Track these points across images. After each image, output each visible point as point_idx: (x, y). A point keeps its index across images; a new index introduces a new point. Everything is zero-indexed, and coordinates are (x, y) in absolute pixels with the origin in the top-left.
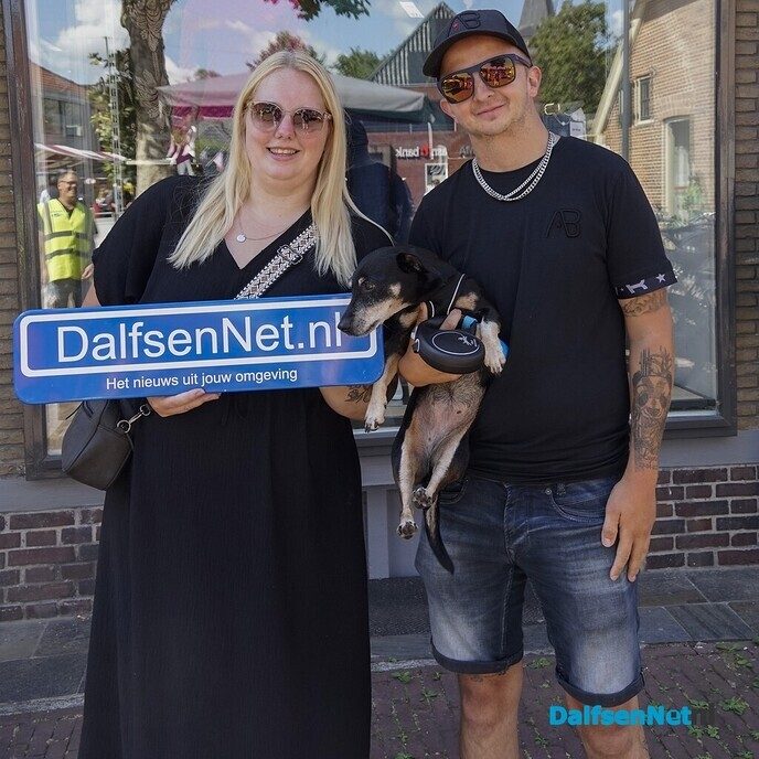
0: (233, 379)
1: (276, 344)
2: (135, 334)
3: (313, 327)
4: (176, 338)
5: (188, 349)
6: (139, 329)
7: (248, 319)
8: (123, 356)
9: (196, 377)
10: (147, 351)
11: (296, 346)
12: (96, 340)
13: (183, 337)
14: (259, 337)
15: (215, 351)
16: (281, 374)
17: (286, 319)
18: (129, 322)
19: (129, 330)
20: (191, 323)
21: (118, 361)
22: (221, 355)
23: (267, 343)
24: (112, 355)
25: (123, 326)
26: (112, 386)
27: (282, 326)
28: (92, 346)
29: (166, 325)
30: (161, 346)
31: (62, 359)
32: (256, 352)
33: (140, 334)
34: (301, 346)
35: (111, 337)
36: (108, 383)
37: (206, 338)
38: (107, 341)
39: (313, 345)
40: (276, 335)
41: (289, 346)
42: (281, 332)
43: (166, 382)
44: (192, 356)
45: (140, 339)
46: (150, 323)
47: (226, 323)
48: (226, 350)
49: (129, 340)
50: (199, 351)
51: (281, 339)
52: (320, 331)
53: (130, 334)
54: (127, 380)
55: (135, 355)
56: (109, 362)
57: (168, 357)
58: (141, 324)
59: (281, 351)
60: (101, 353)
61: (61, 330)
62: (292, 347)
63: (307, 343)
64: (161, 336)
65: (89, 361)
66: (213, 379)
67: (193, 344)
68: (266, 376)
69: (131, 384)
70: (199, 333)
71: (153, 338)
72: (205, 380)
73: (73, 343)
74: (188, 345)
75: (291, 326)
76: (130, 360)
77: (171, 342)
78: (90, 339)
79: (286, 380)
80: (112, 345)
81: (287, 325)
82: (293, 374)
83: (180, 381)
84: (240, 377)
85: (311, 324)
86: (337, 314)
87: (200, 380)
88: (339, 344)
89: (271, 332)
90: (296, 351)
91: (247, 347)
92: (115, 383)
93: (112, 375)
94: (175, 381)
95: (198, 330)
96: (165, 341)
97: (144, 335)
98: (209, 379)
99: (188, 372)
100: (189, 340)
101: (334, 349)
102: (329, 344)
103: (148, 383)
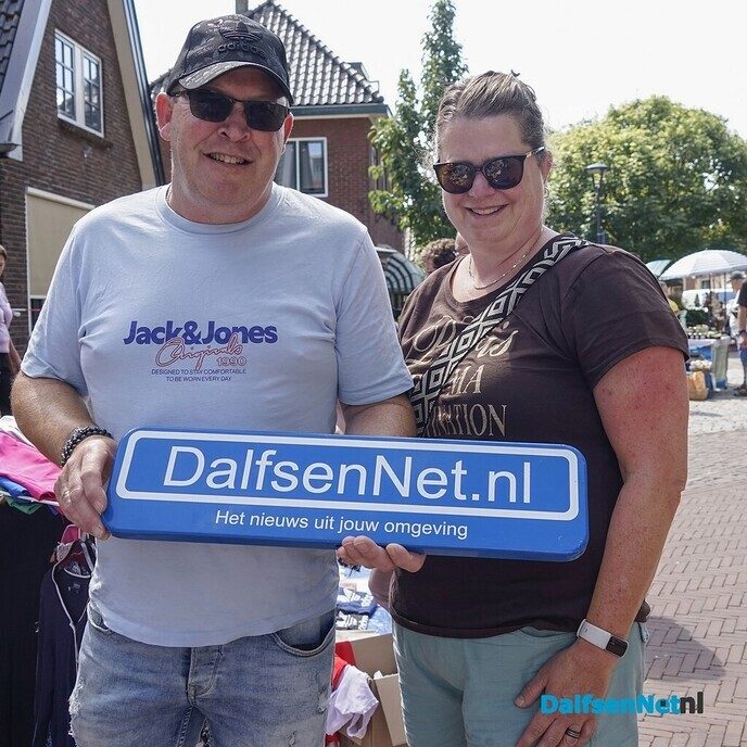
0: (381, 528)
1: (442, 492)
2: (263, 463)
3: (493, 477)
4: (314, 472)
5: (328, 486)
6: (270, 458)
7: (409, 460)
8: (244, 486)
9: (332, 520)
10: (274, 484)
11: (469, 497)
12: (214, 465)
13: (323, 472)
14: (421, 482)
15: (362, 491)
16: (446, 529)
17: (459, 464)
18: (259, 449)
19: (257, 457)
20: (336, 457)
21: (237, 492)
22: (369, 497)
23: (431, 489)
24: (230, 484)
25: (250, 453)
26: (222, 520)
27: (453, 472)
28: (208, 470)
29: (304, 456)
30: (294, 481)
31: (168, 482)
32: (415, 498)
33: (270, 463)
34: (476, 497)
35: (233, 464)
36: (218, 516)
37: (353, 477)
38: (227, 467)
39: (491, 498)
40: (444, 481)
41: (459, 496)
42: (451, 478)
43: (292, 522)
44: (331, 495)
45: (269, 470)
46: (284, 452)
47: (381, 461)
48: (376, 492)
49: (255, 469)
50: (341, 490)
51: (450, 487)
52: (502, 485)
53: (258, 463)
54: (242, 516)
55: (259, 487)
56: (226, 492)
57: (300, 493)
58: (274, 452)
59: (449, 500)
60: (217, 480)
61: (175, 450)
62: (464, 497)
63: (484, 493)
64: (295, 467)
65: (200, 488)
66: (354, 525)
67: (335, 482)
68: (426, 529)
69: (246, 520)
70: (344, 470)
72: (343, 525)
73: (186, 466)
74: (328, 481)
75: (465, 472)
76: (251, 491)
77: (307, 476)
78: (208, 462)
79: (452, 537)
80: (232, 473)
81: (459, 471)
82: (462, 531)
83: (311, 523)
84: (389, 527)
85: (491, 473)
86: (527, 466)
87: (336, 525)
88: (527, 499)
89: (438, 478)
90: (469, 503)
91: (404, 491)
92: (226, 517)
93: (224, 508)
94: (304, 523)
95: (343, 467)
96: (299, 475)
97: (274, 465)
98: (349, 525)
99: (323, 513)
100: (330, 476)
101: (520, 505)
102: (513, 499)
103: (269, 521)
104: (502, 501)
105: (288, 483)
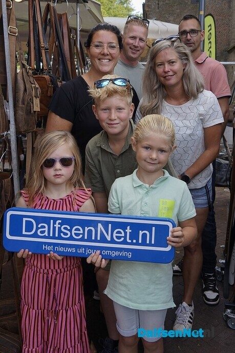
1: (122, 239)
2: (57, 226)
3: (141, 233)
4: (76, 230)
5: (81, 236)
6: (59, 224)
7: (110, 225)
8: (51, 235)
9: (83, 249)
10: (62, 234)
11: (132, 241)
12: (39, 226)
13: (79, 230)
14: (115, 235)
15: (93, 238)
16: (124, 254)
17: (128, 227)
18: (55, 219)
19: (54, 223)
21: (49, 237)
22: (96, 241)
23: (119, 238)
24: (46, 234)
25: (52, 221)
26: (45, 248)
27: (126, 231)
28: (37, 228)
30: (69, 233)
31: (24, 233)
32: (113, 241)
33: (60, 226)
34: (134, 241)
35: (46, 226)
37: (90, 232)
38: (44, 227)
39: (140, 242)
40: (123, 235)
42: (126, 233)
43: (70, 250)
44: (82, 240)
45: (59, 228)
46: (64, 221)
47: (100, 225)
48: (99, 239)
49: (54, 228)
50: (86, 238)
51: (125, 237)
52: (144, 236)
53: (55, 225)
55: (57, 236)
56: (45, 237)
57: (71, 238)
58: (60, 221)
59: (125, 242)
60: (43, 232)
61: (24, 219)
62: (130, 241)
63: (138, 240)
64: (69, 228)
65: (36, 235)
67: (83, 234)
68: (116, 253)
69: (54, 249)
70: (86, 229)
71: (65, 228)
72: (87, 251)
73: (29, 226)
74: (81, 234)
75: (131, 231)
76: (54, 238)
77: (73, 232)
78: (37, 225)
79: (126, 257)
80: (46, 229)
81: (128, 230)
82: (130, 254)
83: (76, 250)
84: (104, 252)
85: (141, 231)
86: (154, 228)
87: (85, 251)
88: (153, 242)
89: (120, 233)
90: (132, 244)
91: (109, 238)
93: (45, 243)
94: (74, 250)
95: (86, 228)
96: (70, 231)
98: (90, 251)
99: (80, 246)
100: (81, 232)
101: (150, 245)
102: (148, 242)
103: (61, 249)
104: (144, 243)
105: (67, 234)
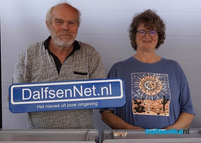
0: (77, 105)
1: (91, 94)
2: (46, 91)
3: (102, 89)
4: (59, 92)
5: (63, 96)
6: (47, 90)
7: (81, 86)
8: (42, 98)
9: (65, 105)
10: (50, 96)
11: (97, 95)
12: (34, 93)
13: (61, 92)
14: (85, 92)
15: (71, 96)
16: (92, 104)
17: (94, 86)
18: (44, 87)
20: (64, 87)
21: (41, 100)
22: (73, 98)
23: (88, 94)
24: (39, 97)
25: (42, 88)
26: (39, 107)
27: (93, 88)
28: (33, 95)
29: (55, 88)
30: (54, 95)
31: (23, 99)
32: (84, 97)
33: (48, 91)
34: (99, 95)
35: (38, 92)
36: (38, 107)
37: (68, 92)
40: (91, 91)
42: (92, 90)
43: (56, 106)
44: (64, 98)
45: (48, 93)
46: (51, 87)
47: (75, 87)
48: (75, 96)
49: (44, 93)
50: (66, 96)
51: (92, 92)
52: (105, 90)
53: (44, 91)
54: (43, 106)
55: (46, 98)
56: (38, 100)
57: (56, 98)
58: (48, 88)
59: (92, 96)
60: (36, 97)
61: (23, 90)
62: (96, 95)
63: (101, 94)
64: (54, 91)
65: (31, 99)
66: (71, 105)
67: (64, 94)
68: (87, 104)
69: (45, 107)
70: (66, 91)
71: (51, 92)
72: (68, 105)
73: (27, 94)
74: (63, 94)
75: (95, 88)
76: (44, 99)
77: (57, 94)
78: (32, 92)
79: (94, 106)
80: (39, 94)
81: (94, 88)
82: (96, 104)
83: (60, 106)
84: (79, 105)
85: (102, 88)
86: (110, 85)
87: (66, 105)
88: (111, 94)
89: (89, 90)
91: (81, 95)
92: (40, 107)
93: (39, 104)
94: (59, 106)
96: (55, 93)
97: (49, 91)
98: (69, 105)
99: (63, 103)
100: (63, 93)
101: (109, 96)
102: (107, 94)
103: (50, 106)
104: (105, 95)
105: (52, 96)
